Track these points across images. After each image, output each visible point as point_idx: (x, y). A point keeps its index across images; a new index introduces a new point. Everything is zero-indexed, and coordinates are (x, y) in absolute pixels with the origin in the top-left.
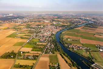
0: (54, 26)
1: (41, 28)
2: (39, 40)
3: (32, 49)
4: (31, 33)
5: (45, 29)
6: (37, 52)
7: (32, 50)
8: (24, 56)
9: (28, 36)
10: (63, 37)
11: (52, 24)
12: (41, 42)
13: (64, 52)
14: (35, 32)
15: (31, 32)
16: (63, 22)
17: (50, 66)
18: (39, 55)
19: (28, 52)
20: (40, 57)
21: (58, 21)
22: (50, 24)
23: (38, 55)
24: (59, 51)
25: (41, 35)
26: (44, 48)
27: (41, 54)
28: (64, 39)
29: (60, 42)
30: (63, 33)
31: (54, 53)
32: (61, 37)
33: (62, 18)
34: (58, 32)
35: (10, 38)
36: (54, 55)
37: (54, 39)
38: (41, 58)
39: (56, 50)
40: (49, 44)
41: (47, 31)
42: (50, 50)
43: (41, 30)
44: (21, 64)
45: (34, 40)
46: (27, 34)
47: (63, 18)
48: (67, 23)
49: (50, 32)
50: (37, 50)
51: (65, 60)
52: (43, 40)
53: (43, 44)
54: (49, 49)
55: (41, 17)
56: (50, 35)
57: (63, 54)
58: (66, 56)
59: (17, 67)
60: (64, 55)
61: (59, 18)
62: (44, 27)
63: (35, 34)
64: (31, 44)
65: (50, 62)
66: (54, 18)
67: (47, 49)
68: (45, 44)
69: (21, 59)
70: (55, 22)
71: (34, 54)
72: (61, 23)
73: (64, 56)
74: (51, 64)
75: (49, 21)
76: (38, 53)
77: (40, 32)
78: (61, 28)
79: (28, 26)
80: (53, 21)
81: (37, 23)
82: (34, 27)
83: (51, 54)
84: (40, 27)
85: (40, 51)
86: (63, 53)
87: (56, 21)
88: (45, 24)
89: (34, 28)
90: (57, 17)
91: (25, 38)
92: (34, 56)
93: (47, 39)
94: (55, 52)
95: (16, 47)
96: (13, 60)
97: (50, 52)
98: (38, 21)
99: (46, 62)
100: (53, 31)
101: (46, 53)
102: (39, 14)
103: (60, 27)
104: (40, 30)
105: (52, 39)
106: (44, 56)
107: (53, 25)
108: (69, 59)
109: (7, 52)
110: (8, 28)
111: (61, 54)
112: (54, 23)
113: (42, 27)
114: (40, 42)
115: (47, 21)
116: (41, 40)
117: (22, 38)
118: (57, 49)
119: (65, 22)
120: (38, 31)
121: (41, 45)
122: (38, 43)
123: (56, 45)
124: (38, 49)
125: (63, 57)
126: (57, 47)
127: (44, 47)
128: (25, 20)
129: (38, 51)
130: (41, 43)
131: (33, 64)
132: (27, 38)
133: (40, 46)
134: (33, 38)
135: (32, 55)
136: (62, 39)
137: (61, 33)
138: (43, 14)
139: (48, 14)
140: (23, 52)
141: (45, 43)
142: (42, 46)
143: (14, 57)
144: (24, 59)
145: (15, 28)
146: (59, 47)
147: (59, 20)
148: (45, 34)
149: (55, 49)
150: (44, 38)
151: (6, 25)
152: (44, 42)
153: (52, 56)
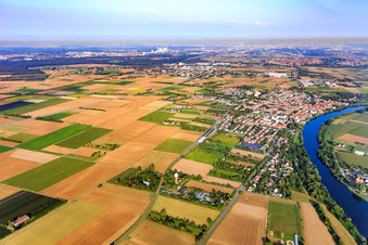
0: (304, 96)
1: (252, 97)
2: (241, 139)
3: (211, 167)
4: (217, 113)
5: (266, 103)
6: (226, 182)
7: (213, 173)
8: (184, 188)
9: (205, 121)
10: (336, 140)
11: (296, 88)
12: (246, 148)
13: (329, 199)
14: (231, 111)
15: (216, 110)
16: (344, 81)
17: (266, 240)
18: (234, 193)
19: (198, 178)
20: (237, 201)
21: (322, 76)
22: (287, 87)
23: (230, 191)
24: (312, 191)
25: (250, 123)
26: (255, 172)
27: (240, 192)
28: (336, 148)
29: (320, 159)
30: (336, 122)
31: (288, 196)
32: (328, 138)
33: (340, 66)
34: (315, 118)
35: (150, 124)
36: (288, 201)
37: (296, 141)
38: (237, 204)
39: (298, 186)
40: (275, 160)
41: (275, 112)
42: (277, 182)
43: (251, 105)
44: (171, 213)
45: (221, 138)
46: (203, 116)
47: (344, 66)
48: (358, 86)
49: (285, 117)
50: (228, 173)
51: (332, 231)
52: (253, 142)
53: (254, 155)
54: (273, 178)
55: (258, 60)
56: (285, 126)
57: (323, 207)
58: (337, 216)
59: (157, 221)
60: (329, 209)
61: (326, 64)
62: (264, 96)
63: (229, 118)
64: (209, 150)
65: (270, 226)
66: (306, 65)
67: (264, 176)
68: (261, 157)
69: (172, 196)
70: (308, 79)
71: (217, 188)
72: (335, 86)
73: (329, 215)
74: (272, 233)
75: (285, 75)
76: (228, 186)
77: (248, 111)
78: (330, 105)
79: (211, 90)
80: (303, 73)
81: (243, 81)
82: (228, 92)
83: (276, 196)
84: (249, 93)
85: (237, 180)
86: (325, 202)
87: (312, 77)
88: (269, 85)
89: (227, 97)
90: (318, 62)
91: (195, 128)
92: (214, 194)
93: (270, 138)
94: (293, 192)
95: (163, 153)
96: (147, 193)
97: (276, 190)
98: (245, 73)
99: (253, 224)
100: (295, 112)
101: (258, 190)
102: (251, 48)
103: (326, 98)
104: (248, 105)
105: (291, 141)
106: (250, 202)
107: (301, 89)
108: (349, 229)
109: (136, 165)
110: (149, 92)
111: (316, 206)
112: (306, 82)
113: (257, 94)
114: (243, 148)
115: (279, 75)
116: (246, 140)
117: (184, 126)
118: (305, 184)
119: (350, 80)
120: (242, 107)
121: (245, 159)
122: (234, 151)
123: (300, 167)
124: (232, 170)
125: (323, 218)
126: (303, 176)
127: (254, 166)
128: (202, 67)
129: (230, 178)
130: (246, 153)
131: (209, 220)
132: (200, 129)
133: (240, 163)
134: (220, 132)
135: (209, 188)
136: (329, 145)
137: (327, 123)
138: (268, 47)
139: (287, 50)
140: (182, 176)
141: (262, 152)
142: (248, 164)
143: (152, 187)
144: (180, 197)
145: (167, 94)
146: (313, 176)
147: (327, 71)
148: (266, 121)
149: (294, 182)
150: (260, 136)
151: (145, 81)
152: (256, 147)
153: (281, 205)
